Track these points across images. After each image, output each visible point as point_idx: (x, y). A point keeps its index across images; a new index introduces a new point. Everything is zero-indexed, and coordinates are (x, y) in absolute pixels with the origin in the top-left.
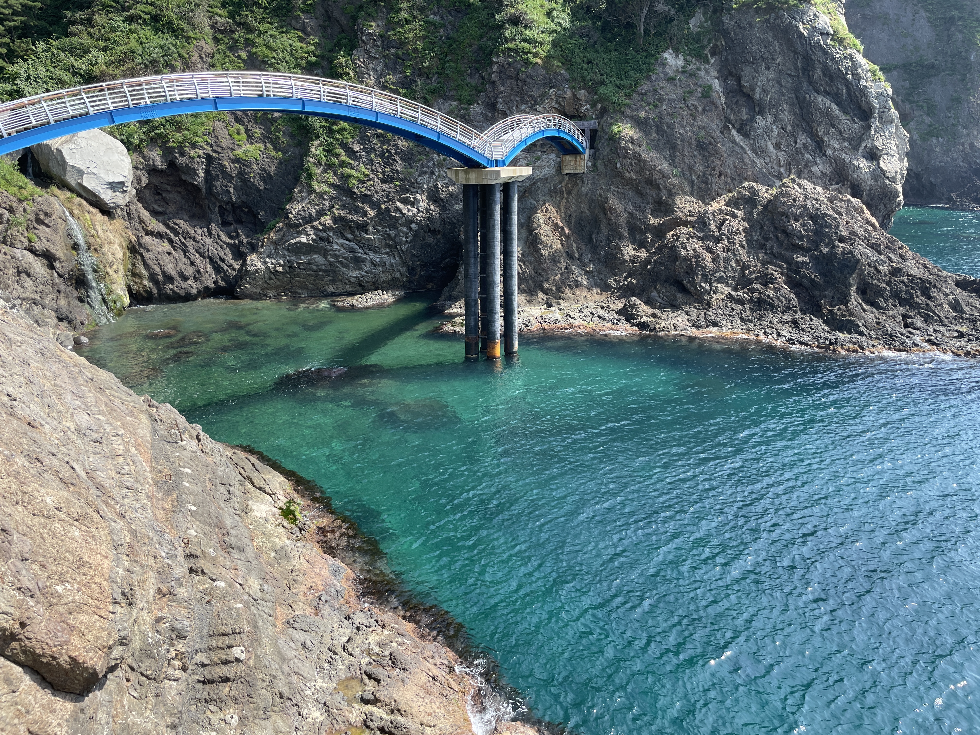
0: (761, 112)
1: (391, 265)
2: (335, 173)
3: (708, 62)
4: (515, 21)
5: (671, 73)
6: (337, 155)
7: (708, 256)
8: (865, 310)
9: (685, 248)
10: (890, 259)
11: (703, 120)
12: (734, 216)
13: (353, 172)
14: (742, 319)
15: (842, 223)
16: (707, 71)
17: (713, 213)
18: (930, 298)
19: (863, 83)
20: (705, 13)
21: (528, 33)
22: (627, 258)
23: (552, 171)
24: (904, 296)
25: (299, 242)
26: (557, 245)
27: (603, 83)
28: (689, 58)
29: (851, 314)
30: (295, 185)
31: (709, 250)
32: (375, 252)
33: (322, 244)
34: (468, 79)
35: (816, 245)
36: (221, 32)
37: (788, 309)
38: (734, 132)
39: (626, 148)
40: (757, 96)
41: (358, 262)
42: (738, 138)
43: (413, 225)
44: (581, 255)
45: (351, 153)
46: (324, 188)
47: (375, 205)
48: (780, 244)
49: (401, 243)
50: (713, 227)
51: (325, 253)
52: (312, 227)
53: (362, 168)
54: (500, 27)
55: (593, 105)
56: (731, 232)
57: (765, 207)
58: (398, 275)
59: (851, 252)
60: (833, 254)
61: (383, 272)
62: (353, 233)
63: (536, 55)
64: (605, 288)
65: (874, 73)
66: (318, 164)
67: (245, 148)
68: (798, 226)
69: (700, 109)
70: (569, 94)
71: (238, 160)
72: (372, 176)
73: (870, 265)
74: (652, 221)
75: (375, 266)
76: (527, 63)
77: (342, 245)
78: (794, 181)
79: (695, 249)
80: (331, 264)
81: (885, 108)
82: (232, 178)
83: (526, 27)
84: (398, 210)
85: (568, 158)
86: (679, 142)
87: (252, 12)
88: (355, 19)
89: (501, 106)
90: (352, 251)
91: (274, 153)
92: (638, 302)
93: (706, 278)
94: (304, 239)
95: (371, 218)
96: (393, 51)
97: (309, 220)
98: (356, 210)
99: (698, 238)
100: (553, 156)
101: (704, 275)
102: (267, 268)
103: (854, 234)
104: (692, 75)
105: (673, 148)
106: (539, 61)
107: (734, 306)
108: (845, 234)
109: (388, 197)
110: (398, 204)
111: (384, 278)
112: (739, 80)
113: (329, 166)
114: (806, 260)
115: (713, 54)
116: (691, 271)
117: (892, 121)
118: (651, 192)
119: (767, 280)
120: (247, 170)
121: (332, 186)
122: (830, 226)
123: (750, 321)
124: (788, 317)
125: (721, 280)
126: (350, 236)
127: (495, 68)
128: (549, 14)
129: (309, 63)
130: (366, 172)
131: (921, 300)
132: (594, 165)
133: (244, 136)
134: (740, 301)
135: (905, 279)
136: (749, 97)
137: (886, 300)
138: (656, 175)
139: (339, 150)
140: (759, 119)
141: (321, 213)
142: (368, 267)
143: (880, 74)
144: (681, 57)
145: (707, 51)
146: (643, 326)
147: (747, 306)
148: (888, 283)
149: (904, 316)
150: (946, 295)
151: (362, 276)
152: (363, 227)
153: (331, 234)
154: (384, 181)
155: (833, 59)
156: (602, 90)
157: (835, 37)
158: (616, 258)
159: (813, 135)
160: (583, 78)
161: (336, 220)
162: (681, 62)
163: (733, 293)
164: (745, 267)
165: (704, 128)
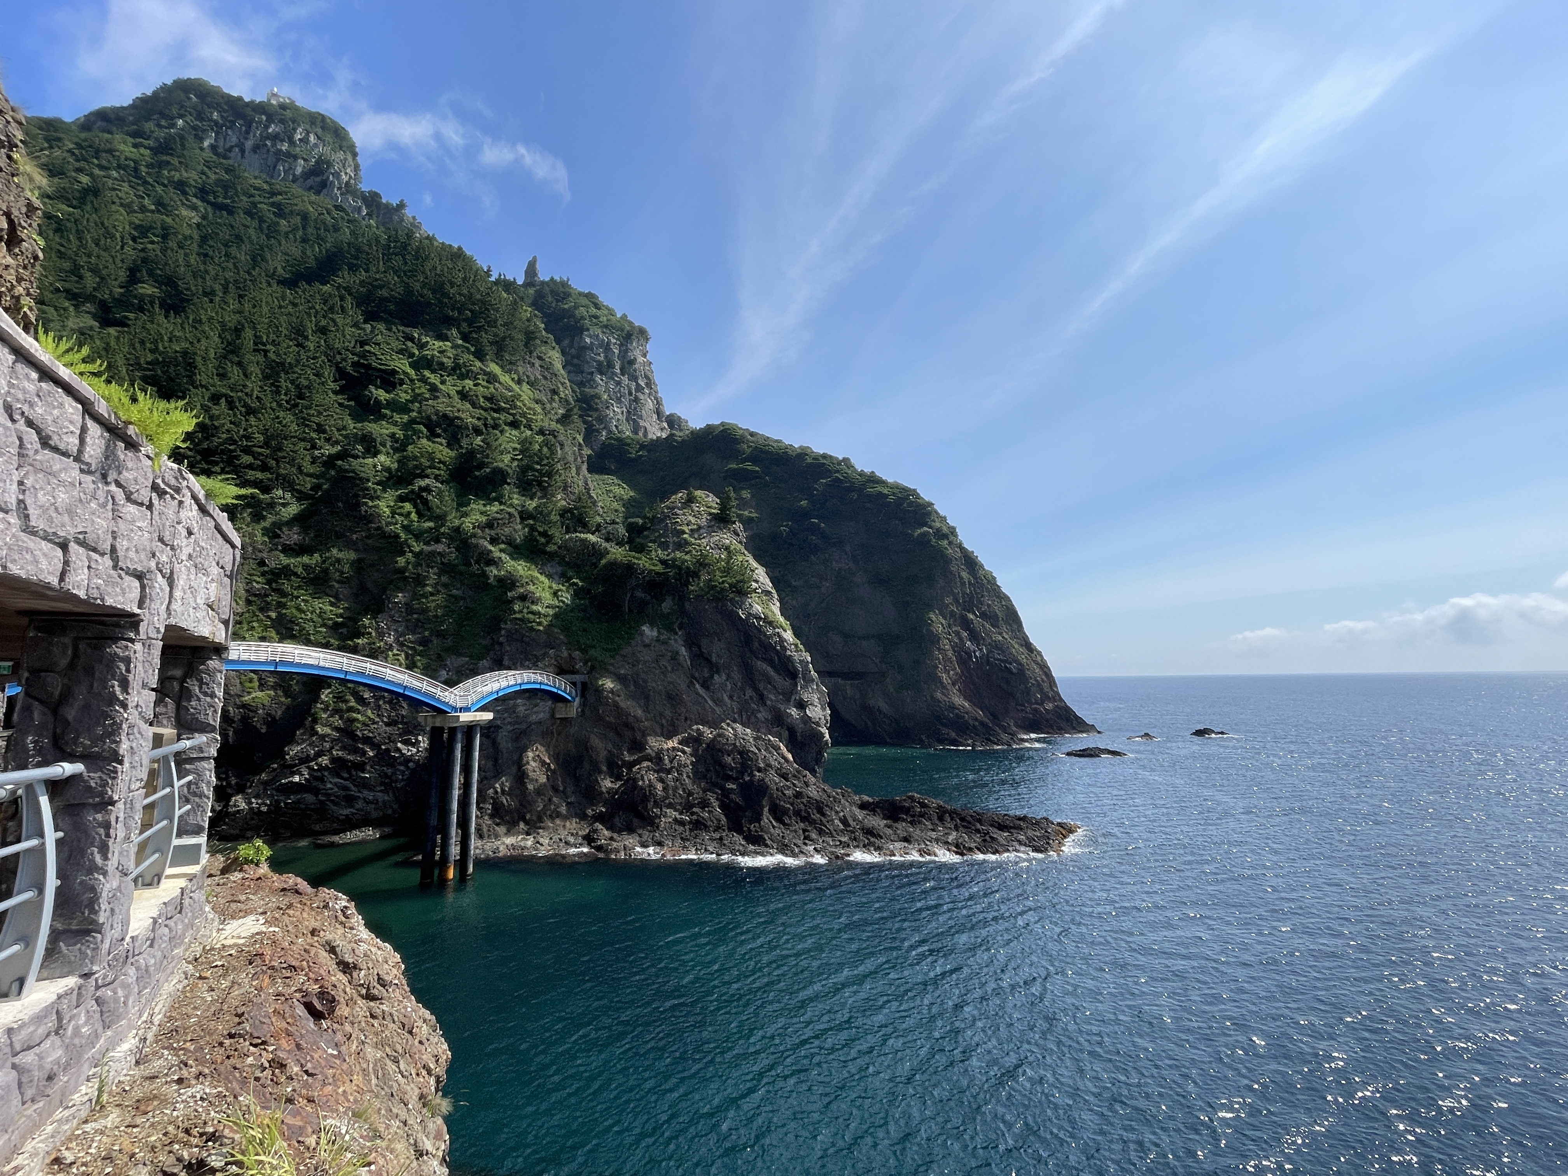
0: (718, 672)
1: (384, 802)
2: (341, 718)
3: (676, 633)
4: (523, 598)
5: (647, 641)
6: (346, 701)
7: (659, 786)
8: (774, 827)
9: (643, 779)
10: (794, 785)
11: (671, 677)
12: (684, 752)
13: (359, 716)
14: (682, 839)
15: (761, 757)
16: (676, 640)
17: (668, 749)
18: (824, 815)
19: (788, 653)
20: (674, 599)
21: (534, 608)
22: (604, 790)
23: (547, 715)
24: (803, 814)
25: (292, 782)
26: (543, 779)
27: (594, 647)
28: (662, 631)
29: (762, 830)
30: (298, 729)
31: (661, 780)
32: (370, 790)
33: (315, 783)
34: (481, 641)
35: (742, 773)
36: (255, 595)
37: (718, 828)
38: (697, 686)
39: (607, 698)
40: (714, 659)
41: (350, 800)
42: (701, 691)
43: (411, 764)
44: (565, 788)
45: (361, 700)
46: (327, 730)
47: (375, 746)
48: (718, 774)
49: (396, 781)
50: (667, 762)
51: (316, 792)
52: (309, 768)
53: (369, 713)
54: (511, 601)
55: (585, 664)
56: (680, 765)
57: (708, 745)
58: (390, 812)
59: (763, 780)
60: (751, 781)
61: (375, 809)
62: (349, 772)
63: (540, 624)
64: (583, 817)
65: (796, 645)
66: (325, 710)
67: (254, 695)
68: (729, 760)
69: (669, 669)
70: (565, 654)
71: (244, 706)
72: (377, 719)
73: (777, 789)
74: (628, 758)
75: (368, 803)
76: (532, 629)
77: (336, 784)
78: (728, 725)
79: (650, 780)
80: (321, 802)
81: (806, 671)
82: (234, 722)
83: (533, 603)
84: (398, 750)
85: (560, 705)
86: (651, 693)
87: (289, 580)
88: (384, 590)
89: (506, 662)
90: (346, 789)
91: (283, 699)
92: (600, 827)
93: (656, 804)
94: (297, 779)
95: (370, 758)
96: (415, 616)
97: (305, 760)
98: (355, 751)
99: (655, 771)
100: (550, 703)
101: (655, 802)
102: (252, 809)
103: (769, 765)
104: (665, 643)
105: (647, 698)
106: (541, 628)
107: (677, 827)
108: (762, 765)
109: (389, 738)
110: (399, 745)
111: (375, 815)
112: (699, 647)
113: (337, 711)
114: (734, 787)
115: (680, 629)
116: (645, 799)
117: (813, 680)
118: (628, 734)
119: (704, 804)
120: (251, 714)
121: (337, 729)
122: (751, 760)
123: (688, 840)
124: (717, 835)
125: (670, 806)
126: (346, 775)
127: (503, 632)
128: (555, 594)
129: (336, 623)
130: (372, 717)
131: (816, 816)
132: (583, 711)
133: (256, 684)
134: (682, 823)
135: (804, 800)
136: (708, 661)
137: (790, 818)
138: (631, 719)
139: (349, 697)
140: (716, 677)
141: (319, 754)
142: (360, 805)
143: (801, 647)
144: (655, 629)
145: (676, 626)
146: (599, 848)
147: (687, 827)
148: (792, 805)
149: (804, 831)
150: (837, 812)
151: (353, 814)
152: (361, 767)
153: (326, 774)
154: (387, 724)
155: (765, 635)
156: (592, 652)
157: (766, 619)
158: (595, 790)
159: (756, 690)
160: (578, 642)
161: (333, 760)
162: (655, 634)
163: (678, 817)
164: (690, 794)
165: (671, 683)
